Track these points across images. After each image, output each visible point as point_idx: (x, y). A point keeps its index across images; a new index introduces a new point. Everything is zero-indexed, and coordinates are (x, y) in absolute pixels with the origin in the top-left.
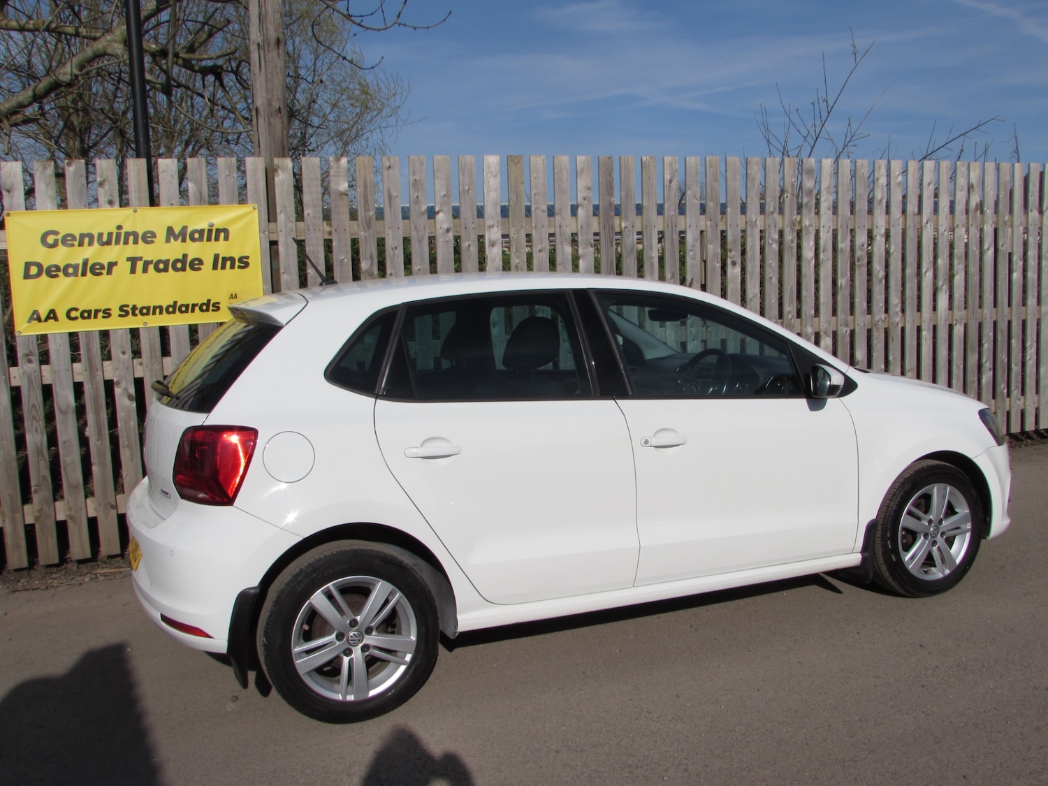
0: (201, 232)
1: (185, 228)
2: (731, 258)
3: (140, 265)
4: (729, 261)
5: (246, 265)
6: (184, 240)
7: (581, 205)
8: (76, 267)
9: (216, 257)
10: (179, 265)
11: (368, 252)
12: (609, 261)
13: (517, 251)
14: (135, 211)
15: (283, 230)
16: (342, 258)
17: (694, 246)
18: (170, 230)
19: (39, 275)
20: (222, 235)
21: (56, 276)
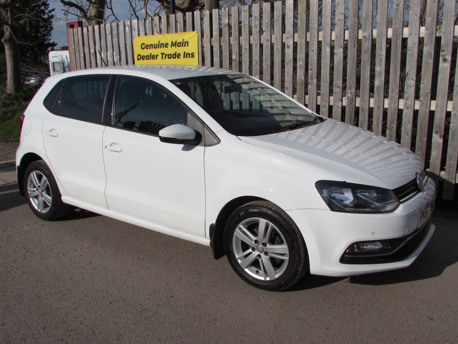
0: (180, 43)
1: (176, 42)
2: (442, 56)
3: (164, 55)
4: (441, 59)
5: (193, 56)
6: (176, 47)
7: (337, 24)
8: (148, 56)
9: (185, 53)
10: (174, 56)
11: (235, 51)
12: (353, 56)
13: (300, 51)
14: (163, 35)
15: (206, 42)
16: (226, 54)
17: (412, 48)
18: (172, 42)
19: (140, 59)
20: (186, 44)
21: (144, 59)
